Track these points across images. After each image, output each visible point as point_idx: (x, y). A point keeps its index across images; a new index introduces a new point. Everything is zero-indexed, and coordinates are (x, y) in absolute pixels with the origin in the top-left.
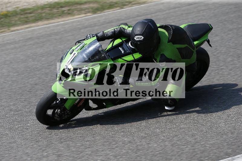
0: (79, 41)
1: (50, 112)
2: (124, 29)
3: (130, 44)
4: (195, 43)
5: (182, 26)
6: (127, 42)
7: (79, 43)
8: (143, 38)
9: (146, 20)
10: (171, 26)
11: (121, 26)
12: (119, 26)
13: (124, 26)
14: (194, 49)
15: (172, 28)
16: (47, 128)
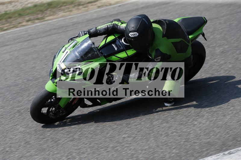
0: (72, 38)
1: (44, 110)
2: (117, 25)
3: (123, 41)
4: (190, 37)
5: (176, 20)
6: (120, 38)
7: (72, 40)
8: (137, 34)
9: (139, 16)
10: (165, 20)
11: (114, 22)
12: (112, 22)
13: (116, 23)
14: (189, 43)
15: (166, 23)
16: (43, 127)
